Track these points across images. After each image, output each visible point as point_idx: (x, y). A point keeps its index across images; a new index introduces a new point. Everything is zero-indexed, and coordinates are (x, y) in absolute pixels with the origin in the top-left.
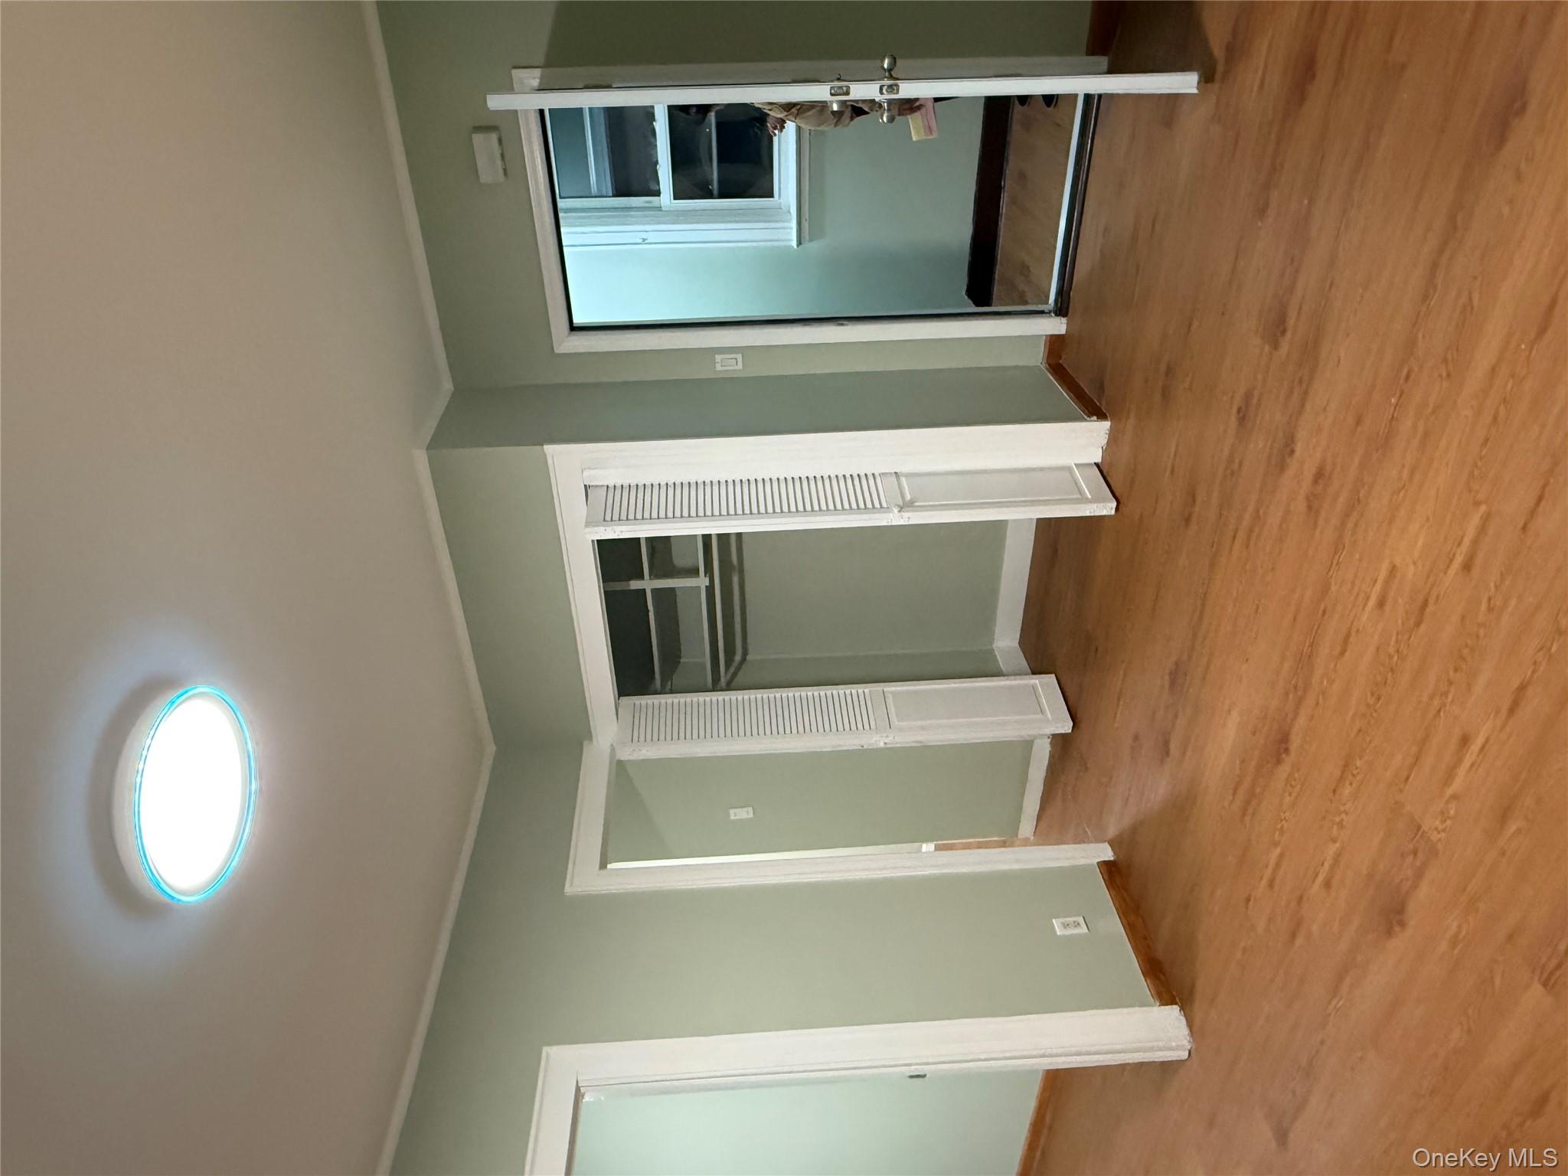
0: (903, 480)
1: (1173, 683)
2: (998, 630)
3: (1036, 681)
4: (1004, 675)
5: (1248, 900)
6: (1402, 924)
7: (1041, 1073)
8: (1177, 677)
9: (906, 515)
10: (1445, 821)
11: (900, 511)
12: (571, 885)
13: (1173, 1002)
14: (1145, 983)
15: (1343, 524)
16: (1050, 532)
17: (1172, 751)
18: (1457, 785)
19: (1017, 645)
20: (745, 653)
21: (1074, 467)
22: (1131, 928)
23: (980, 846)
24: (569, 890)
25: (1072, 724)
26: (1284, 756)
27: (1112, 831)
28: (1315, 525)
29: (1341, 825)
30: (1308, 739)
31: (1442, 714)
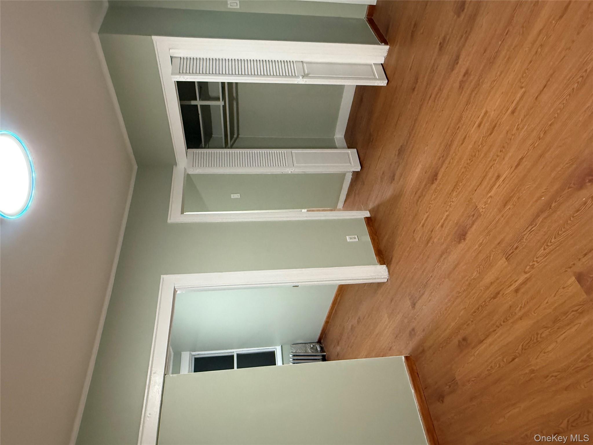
0: (305, 65)
1: (399, 153)
2: (337, 131)
3: (349, 151)
4: (337, 148)
5: (414, 231)
6: (464, 239)
7: (338, 285)
8: (401, 151)
9: (305, 80)
10: (486, 205)
11: (302, 78)
12: (170, 219)
13: (384, 264)
14: (376, 257)
15: (471, 94)
16: (361, 91)
17: (395, 179)
18: (492, 194)
19: (343, 137)
20: (238, 135)
21: (373, 64)
22: (373, 240)
23: (323, 210)
24: (169, 221)
25: (360, 168)
26: (435, 181)
27: (371, 206)
28: (461, 93)
29: (450, 206)
30: (444, 175)
31: (492, 167)
